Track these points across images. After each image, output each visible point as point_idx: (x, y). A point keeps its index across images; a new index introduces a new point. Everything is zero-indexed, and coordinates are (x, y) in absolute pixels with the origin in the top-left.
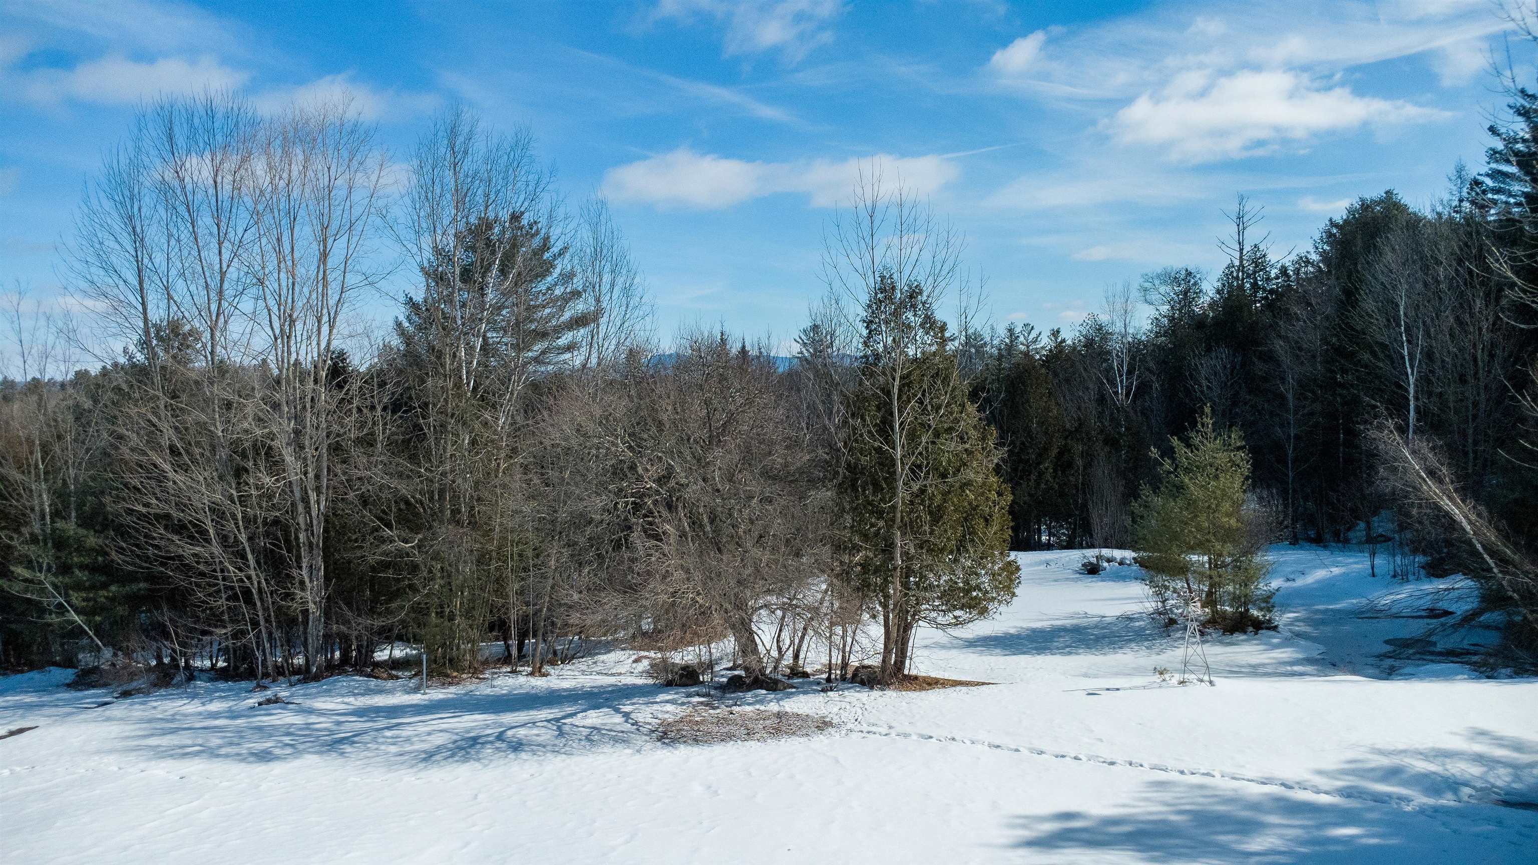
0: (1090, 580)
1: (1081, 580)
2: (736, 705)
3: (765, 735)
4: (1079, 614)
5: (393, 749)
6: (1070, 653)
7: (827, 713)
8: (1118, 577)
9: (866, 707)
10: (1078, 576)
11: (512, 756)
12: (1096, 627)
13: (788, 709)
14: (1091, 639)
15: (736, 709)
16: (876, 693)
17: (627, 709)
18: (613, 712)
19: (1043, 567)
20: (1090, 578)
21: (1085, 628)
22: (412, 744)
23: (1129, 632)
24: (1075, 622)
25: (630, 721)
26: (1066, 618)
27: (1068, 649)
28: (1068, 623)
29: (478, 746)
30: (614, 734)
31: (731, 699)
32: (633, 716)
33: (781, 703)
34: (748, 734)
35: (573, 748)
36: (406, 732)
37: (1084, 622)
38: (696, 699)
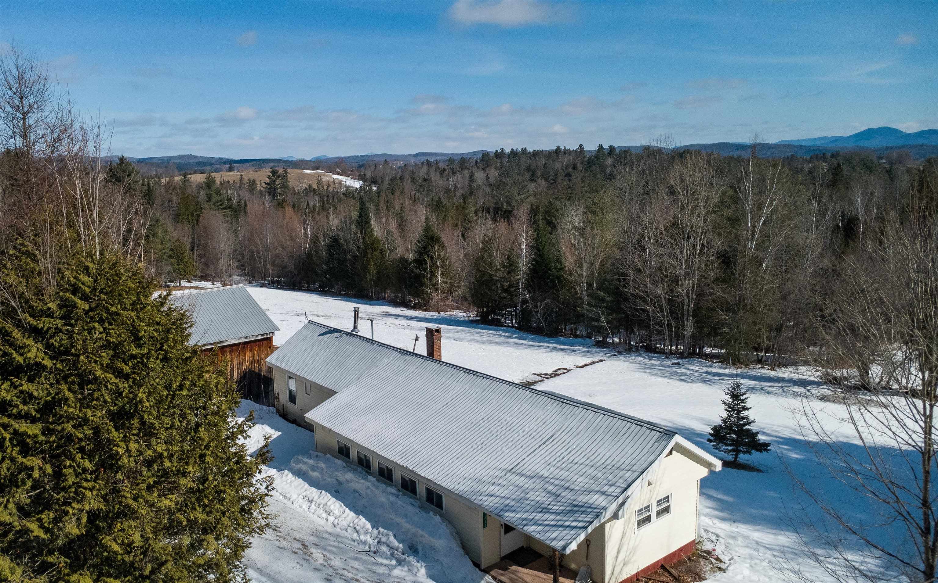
15: (854, 395)
17: (809, 388)
18: (803, 388)
30: (802, 395)
31: (854, 392)
32: (811, 390)
35: (789, 396)
38: (838, 389)
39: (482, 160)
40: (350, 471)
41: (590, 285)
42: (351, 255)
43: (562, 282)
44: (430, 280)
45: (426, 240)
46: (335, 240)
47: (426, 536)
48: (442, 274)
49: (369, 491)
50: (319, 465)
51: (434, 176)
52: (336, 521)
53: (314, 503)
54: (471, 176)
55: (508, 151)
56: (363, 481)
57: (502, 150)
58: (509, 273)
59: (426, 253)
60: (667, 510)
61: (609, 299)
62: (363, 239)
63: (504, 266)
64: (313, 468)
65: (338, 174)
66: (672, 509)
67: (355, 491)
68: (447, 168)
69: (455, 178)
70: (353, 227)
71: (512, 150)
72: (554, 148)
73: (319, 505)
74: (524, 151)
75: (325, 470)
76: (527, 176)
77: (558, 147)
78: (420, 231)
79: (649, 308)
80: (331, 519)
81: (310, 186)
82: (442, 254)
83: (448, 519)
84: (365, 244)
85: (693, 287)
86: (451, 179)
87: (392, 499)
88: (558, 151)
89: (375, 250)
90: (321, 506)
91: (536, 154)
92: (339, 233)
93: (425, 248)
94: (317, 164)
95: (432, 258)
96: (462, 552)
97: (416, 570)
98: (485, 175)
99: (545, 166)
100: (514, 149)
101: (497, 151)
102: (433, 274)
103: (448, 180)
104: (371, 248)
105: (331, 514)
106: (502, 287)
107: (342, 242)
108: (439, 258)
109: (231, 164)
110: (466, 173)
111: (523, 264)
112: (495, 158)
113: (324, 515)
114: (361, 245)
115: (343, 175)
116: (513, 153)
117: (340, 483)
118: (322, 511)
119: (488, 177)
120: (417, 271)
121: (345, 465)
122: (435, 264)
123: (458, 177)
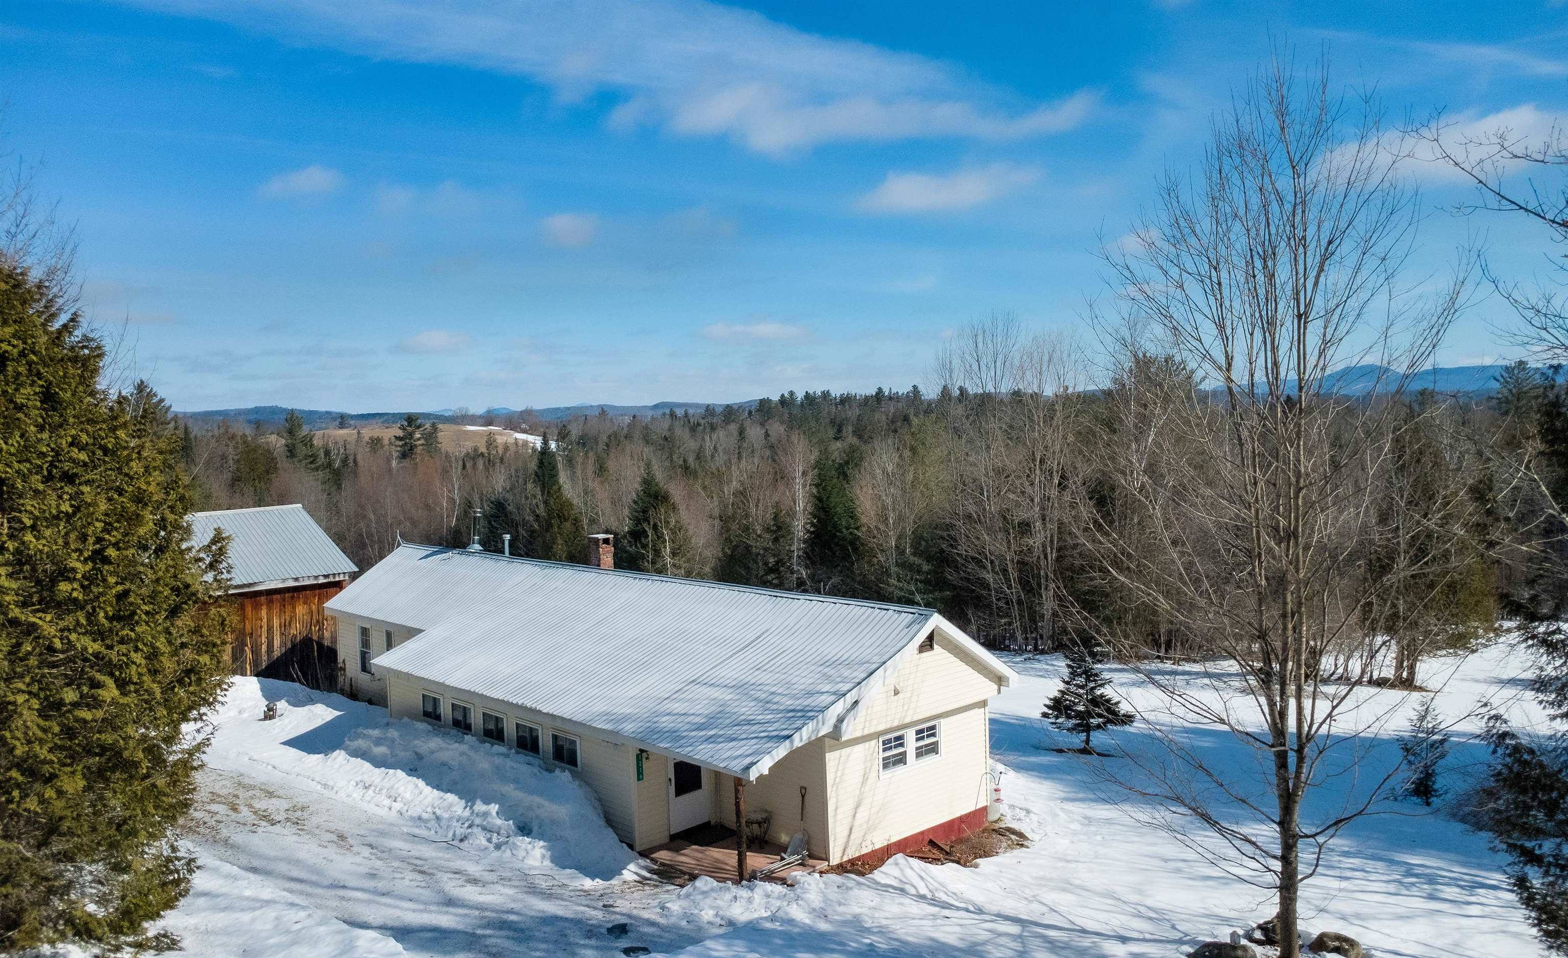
39: (758, 410)
40: (437, 735)
41: (900, 551)
42: (527, 531)
43: (857, 549)
44: (653, 563)
45: (647, 499)
46: (500, 506)
47: (547, 803)
48: (674, 554)
49: (464, 759)
50: (389, 735)
51: (680, 432)
52: (405, 808)
53: (373, 788)
54: (742, 432)
55: (800, 396)
56: (457, 745)
57: (792, 393)
58: (776, 540)
59: (647, 520)
60: (933, 749)
61: (926, 568)
62: (546, 503)
63: (768, 530)
64: (378, 742)
65: (524, 431)
66: (942, 747)
67: (444, 764)
68: (703, 422)
69: (714, 437)
70: (530, 486)
71: (807, 395)
72: (873, 392)
73: (381, 790)
74: (826, 395)
75: (398, 741)
76: (831, 432)
77: (880, 389)
78: (637, 486)
79: (989, 577)
80: (397, 806)
81: (476, 449)
82: (673, 522)
83: (583, 777)
84: (550, 512)
85: (1052, 541)
86: (707, 438)
87: (499, 761)
88: (879, 395)
89: (566, 520)
90: (385, 791)
91: (845, 400)
92: (507, 495)
93: (645, 511)
94: (489, 419)
95: (655, 527)
96: (602, 822)
97: (524, 854)
98: (763, 432)
99: (859, 418)
100: (811, 392)
101: (783, 395)
102: (657, 553)
103: (703, 439)
104: (559, 517)
105: (399, 799)
106: (766, 564)
107: (510, 508)
108: (667, 527)
109: (343, 420)
110: (733, 427)
111: (800, 526)
112: (780, 407)
113: (387, 802)
114: (542, 511)
115: (531, 434)
116: (809, 398)
117: (420, 757)
118: (383, 797)
119: (767, 435)
120: (632, 549)
121: (430, 728)
122: (660, 537)
123: (721, 433)
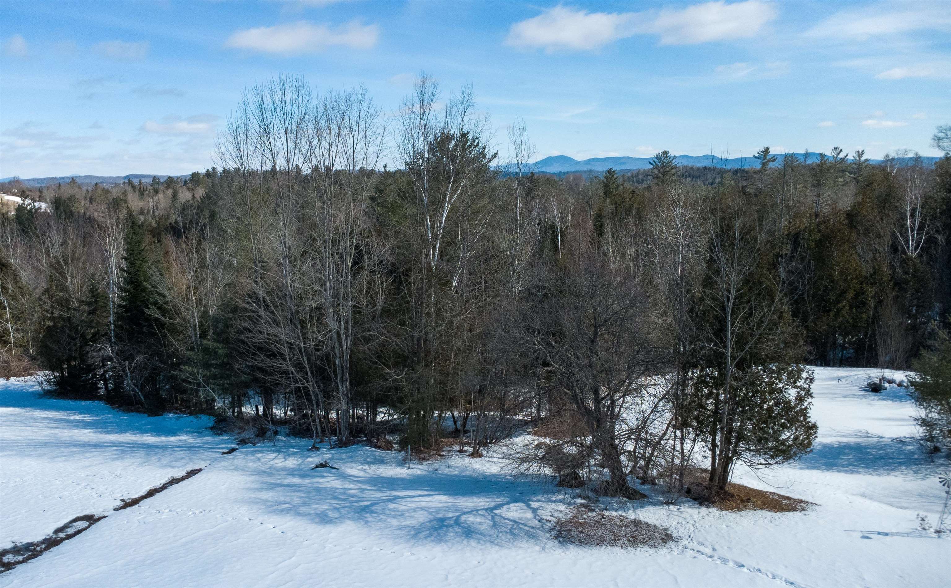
0: (873, 398)
1: (865, 398)
2: (606, 509)
3: (626, 542)
4: (861, 432)
5: (395, 522)
6: (852, 472)
7: (668, 526)
8: (895, 397)
9: (697, 525)
10: (863, 393)
11: (465, 542)
12: (874, 447)
13: (642, 518)
14: (870, 459)
15: (607, 513)
16: (704, 510)
17: (535, 505)
18: (525, 507)
19: (835, 382)
20: (872, 397)
21: (866, 447)
22: (405, 518)
23: (901, 455)
24: (858, 440)
25: (537, 517)
26: (852, 436)
27: (851, 467)
28: (852, 440)
29: (445, 529)
30: (527, 528)
31: (603, 503)
32: (539, 512)
33: (637, 511)
34: (615, 540)
35: (502, 540)
36: (402, 506)
37: (865, 441)
38: (579, 501)
39: (191, 180)
51: (132, 195)
54: (175, 194)
68: (150, 188)
69: (156, 199)
72: (269, 168)
74: (237, 170)
77: (274, 167)
88: (273, 171)
100: (227, 168)
101: (208, 170)
103: (148, 200)
110: (170, 192)
112: (206, 178)
115: (19, 197)
116: (226, 172)
123: (161, 196)
